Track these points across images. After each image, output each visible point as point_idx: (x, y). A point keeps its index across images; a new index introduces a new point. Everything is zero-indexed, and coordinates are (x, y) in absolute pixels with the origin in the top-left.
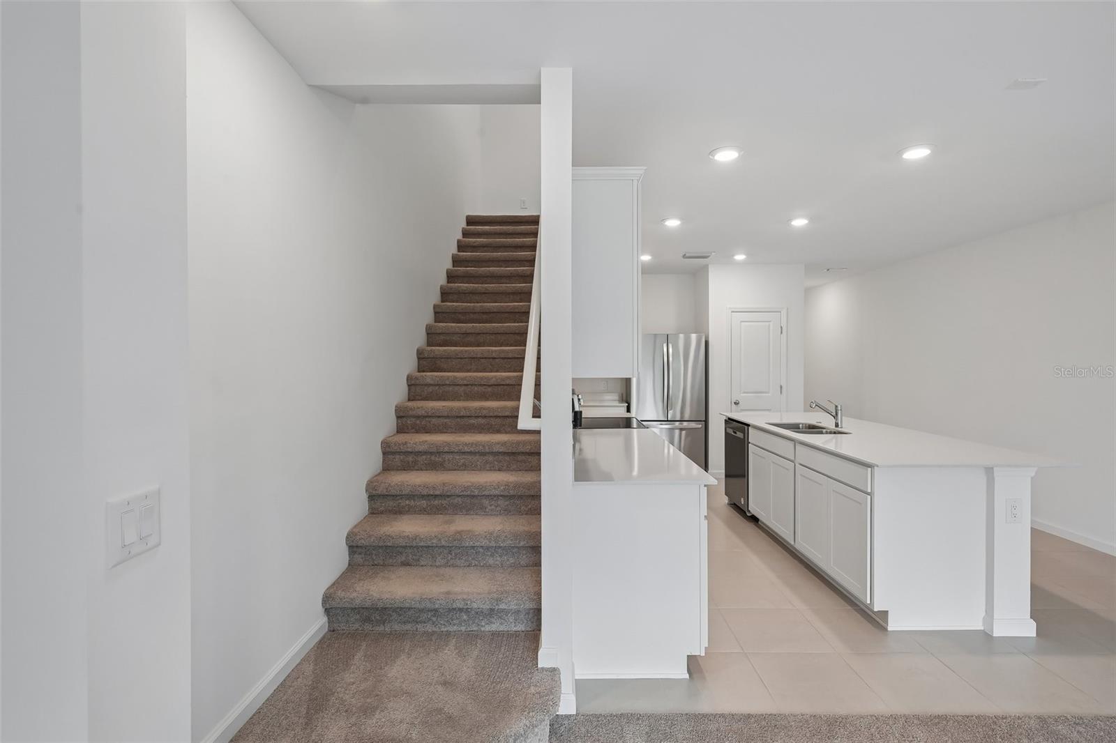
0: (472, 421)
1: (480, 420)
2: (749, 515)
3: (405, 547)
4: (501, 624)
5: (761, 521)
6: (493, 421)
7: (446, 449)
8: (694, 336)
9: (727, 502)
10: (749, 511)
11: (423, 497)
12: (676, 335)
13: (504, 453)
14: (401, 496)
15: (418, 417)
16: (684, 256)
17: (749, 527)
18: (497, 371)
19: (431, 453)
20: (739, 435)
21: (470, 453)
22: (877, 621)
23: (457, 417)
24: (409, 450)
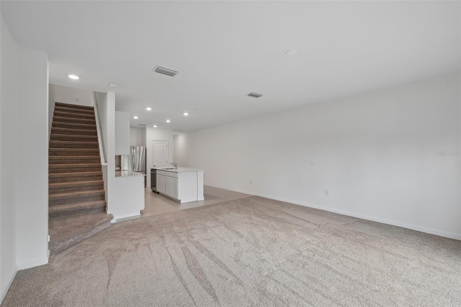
0: (75, 169)
1: (78, 169)
2: (157, 192)
3: (61, 200)
4: (94, 211)
5: (161, 193)
6: (82, 169)
7: (68, 176)
8: (142, 147)
9: (151, 191)
10: (157, 191)
11: (63, 188)
12: (136, 147)
13: (88, 176)
14: (55, 189)
15: (54, 169)
16: (139, 125)
17: (157, 195)
18: (80, 156)
19: (63, 178)
20: (154, 172)
21: (77, 177)
22: (178, 202)
23: (70, 168)
24: (54, 177)
